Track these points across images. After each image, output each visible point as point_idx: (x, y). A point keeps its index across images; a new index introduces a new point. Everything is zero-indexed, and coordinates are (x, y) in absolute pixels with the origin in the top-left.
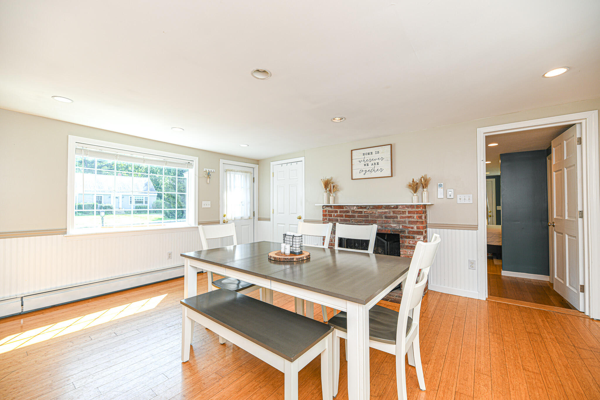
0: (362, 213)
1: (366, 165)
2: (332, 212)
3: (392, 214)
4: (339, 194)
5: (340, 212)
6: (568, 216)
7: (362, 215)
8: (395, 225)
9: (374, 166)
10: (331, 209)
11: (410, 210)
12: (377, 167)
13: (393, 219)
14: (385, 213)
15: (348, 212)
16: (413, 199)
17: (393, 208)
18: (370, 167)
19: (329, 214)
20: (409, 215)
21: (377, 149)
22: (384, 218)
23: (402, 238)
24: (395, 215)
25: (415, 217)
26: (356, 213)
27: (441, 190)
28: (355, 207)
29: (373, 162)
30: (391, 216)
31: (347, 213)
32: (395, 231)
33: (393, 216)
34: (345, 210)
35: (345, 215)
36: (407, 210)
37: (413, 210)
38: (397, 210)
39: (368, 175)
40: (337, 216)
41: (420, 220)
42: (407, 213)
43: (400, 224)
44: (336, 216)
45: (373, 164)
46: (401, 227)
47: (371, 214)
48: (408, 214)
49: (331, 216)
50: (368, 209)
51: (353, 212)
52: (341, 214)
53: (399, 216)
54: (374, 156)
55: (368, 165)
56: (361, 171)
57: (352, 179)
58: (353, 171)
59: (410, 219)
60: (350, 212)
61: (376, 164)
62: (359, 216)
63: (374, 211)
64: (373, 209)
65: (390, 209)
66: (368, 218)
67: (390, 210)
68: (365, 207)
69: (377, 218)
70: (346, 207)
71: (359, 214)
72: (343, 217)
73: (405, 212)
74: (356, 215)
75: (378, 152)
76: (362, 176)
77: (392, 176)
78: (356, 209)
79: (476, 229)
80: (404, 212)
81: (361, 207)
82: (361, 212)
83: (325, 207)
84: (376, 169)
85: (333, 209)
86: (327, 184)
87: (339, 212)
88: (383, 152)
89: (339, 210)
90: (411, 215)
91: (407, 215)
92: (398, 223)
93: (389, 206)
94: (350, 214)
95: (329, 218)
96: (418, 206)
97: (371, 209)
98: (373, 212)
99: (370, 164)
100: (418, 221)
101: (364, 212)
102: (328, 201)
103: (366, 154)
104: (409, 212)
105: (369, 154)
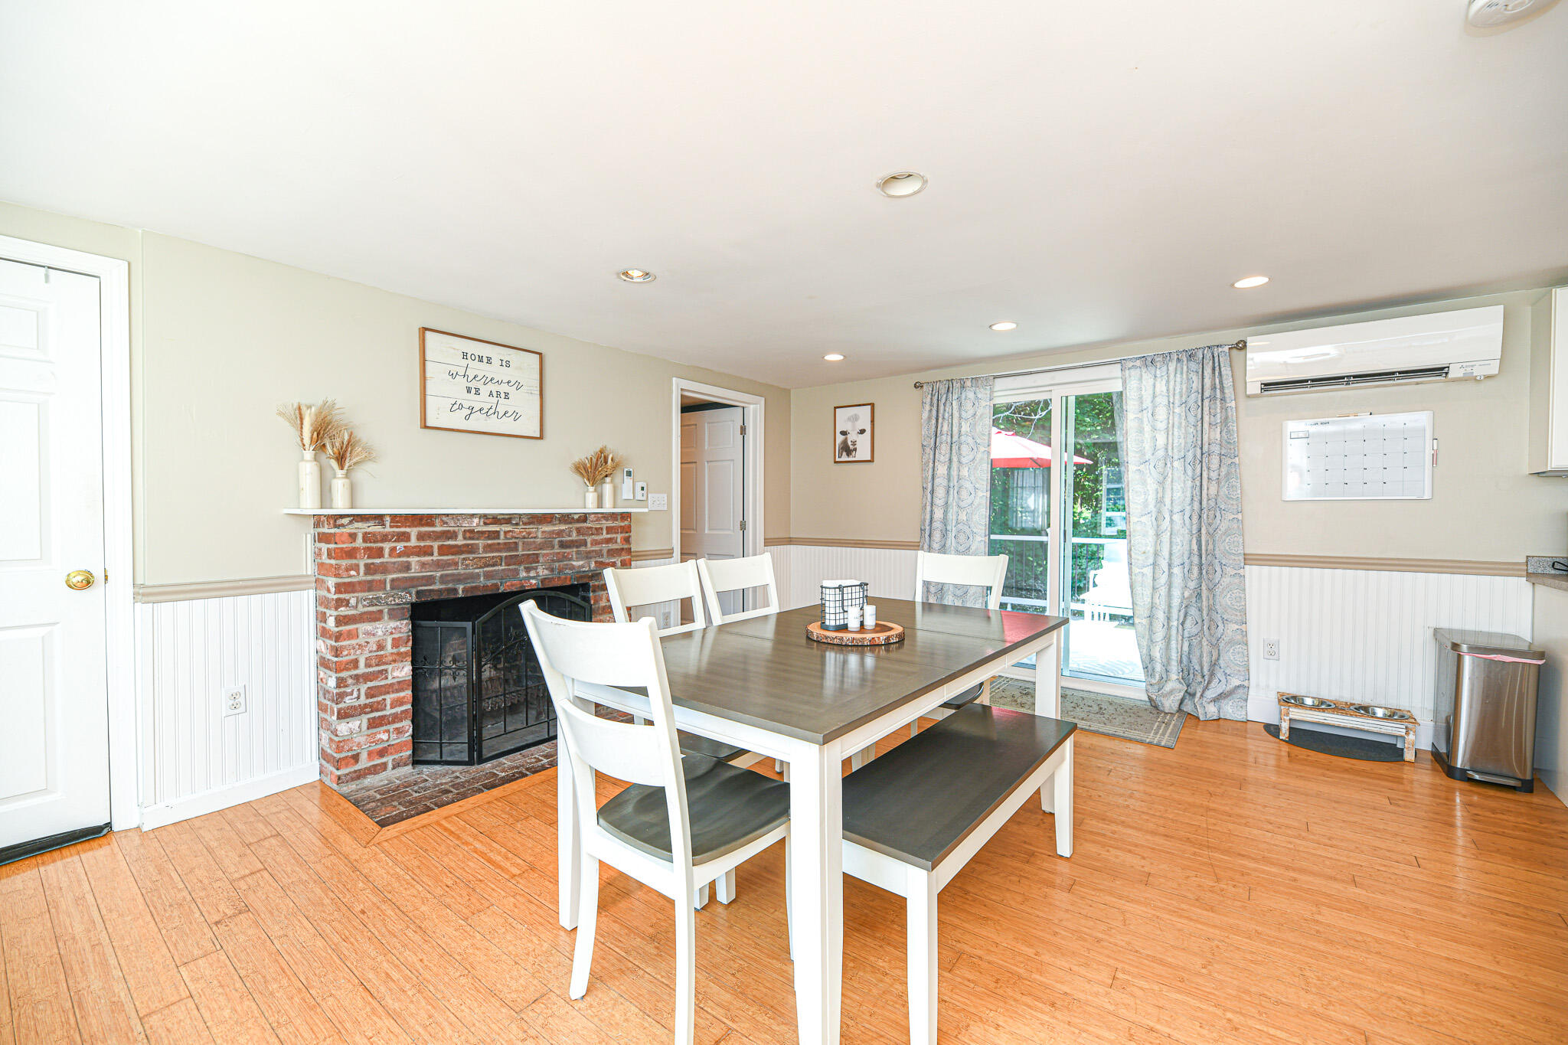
0: (498, 538)
1: (473, 391)
2: (385, 538)
3: (574, 536)
4: (373, 473)
5: (421, 537)
6: (710, 529)
7: (499, 544)
8: (581, 563)
9: (495, 400)
10: (378, 529)
11: (610, 524)
12: (503, 405)
13: (577, 547)
14: (560, 533)
15: (453, 535)
17: (578, 521)
18: (483, 401)
19: (367, 549)
21: (505, 354)
22: (556, 546)
23: (594, 591)
24: (581, 537)
25: (619, 540)
26: (478, 539)
28: (476, 520)
29: (494, 388)
30: (572, 541)
31: (448, 539)
32: (582, 577)
33: (576, 541)
34: (438, 529)
35: (440, 548)
36: (605, 524)
38: (585, 525)
39: (477, 423)
40: (407, 552)
42: (604, 532)
43: (591, 558)
44: (399, 556)
45: (495, 394)
46: (593, 565)
47: (524, 538)
48: (607, 533)
49: (380, 553)
50: (517, 524)
51: (471, 534)
52: (422, 544)
53: (589, 540)
54: (494, 371)
55: (477, 392)
56: (456, 407)
57: (423, 426)
58: (430, 401)
59: (611, 546)
60: (460, 537)
61: (503, 395)
62: (490, 546)
63: (532, 528)
64: (529, 523)
65: (571, 523)
67: (571, 526)
68: (508, 519)
69: (541, 549)
70: (444, 519)
71: (490, 542)
72: (432, 555)
73: (602, 529)
74: (481, 543)
75: (508, 364)
76: (457, 420)
77: (541, 438)
78: (478, 525)
80: (599, 531)
81: (495, 520)
82: (496, 535)
83: (351, 522)
84: (501, 410)
85: (388, 529)
87: (413, 538)
88: (520, 368)
89: (414, 532)
90: (612, 536)
91: (605, 536)
92: (587, 558)
93: (568, 515)
94: (460, 541)
95: (370, 561)
96: (613, 516)
97: (525, 524)
98: (529, 533)
99: (485, 390)
100: (623, 549)
101: (506, 533)
102: (325, 494)
103: (473, 357)
104: (609, 530)
105: (481, 359)
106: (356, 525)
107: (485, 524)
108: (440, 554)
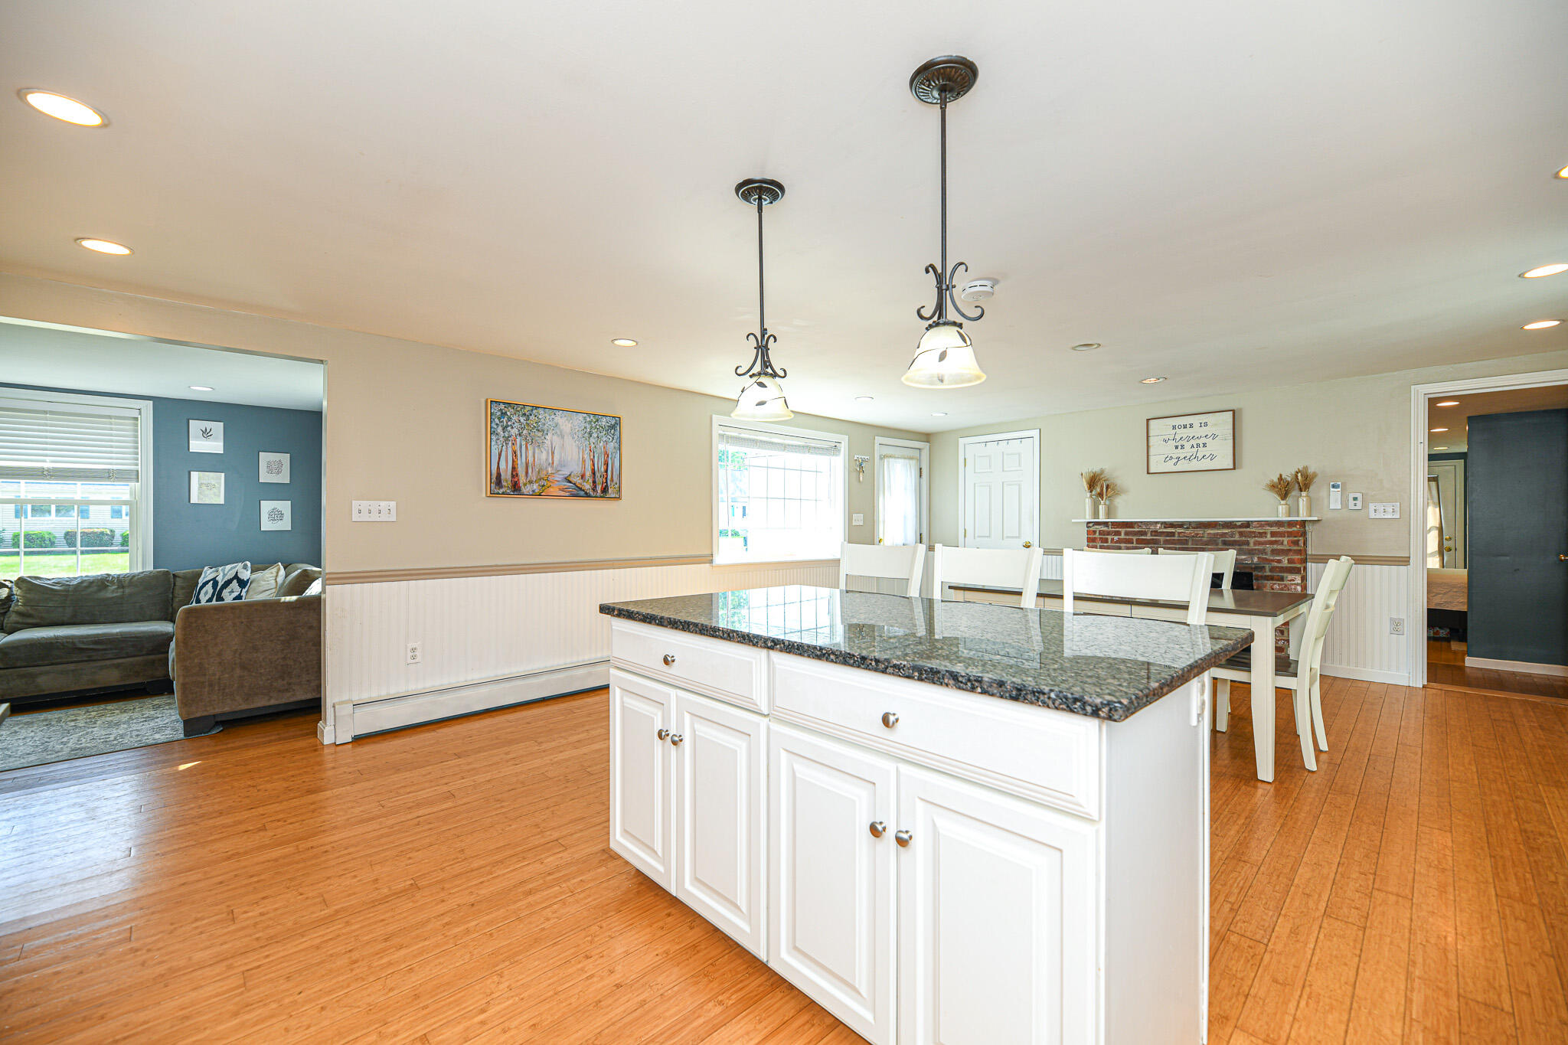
0: (1174, 536)
1: (1180, 447)
2: (1109, 533)
3: (1237, 538)
4: (1119, 501)
5: (1127, 534)
7: (1174, 540)
8: (1243, 557)
9: (1196, 449)
10: (1105, 529)
11: (1275, 529)
12: (1202, 452)
13: (1239, 545)
14: (1224, 535)
15: (1144, 533)
16: (1280, 511)
17: (1240, 527)
18: (1188, 451)
19: (1101, 538)
20: (1274, 539)
21: (1203, 418)
22: (1220, 544)
23: (1257, 579)
24: (1244, 539)
25: (1285, 543)
26: (1160, 536)
27: (1335, 494)
28: (1159, 525)
29: (1194, 442)
30: (1235, 541)
31: (1142, 535)
32: (1245, 568)
33: (1238, 541)
34: (1136, 530)
35: (1137, 540)
36: (1269, 529)
37: (1282, 529)
38: (1248, 529)
39: (1183, 466)
40: (1120, 540)
41: (1295, 548)
42: (1269, 536)
43: (1253, 554)
44: (1116, 542)
45: (1195, 446)
46: (1256, 560)
47: (1193, 536)
48: (1272, 537)
49: (1106, 539)
50: (1187, 528)
51: (1155, 533)
52: (1127, 537)
53: (1252, 541)
54: (1197, 431)
55: (1183, 447)
56: (1168, 459)
57: (1148, 473)
58: (1152, 459)
59: (1275, 547)
60: (1149, 534)
61: (1201, 445)
62: (1167, 540)
63: (1200, 532)
64: (1197, 528)
65: (1233, 528)
66: (1187, 544)
67: (1233, 530)
68: (1181, 525)
70: (1140, 524)
71: (1168, 538)
72: (1133, 543)
73: (1266, 533)
74: (1162, 538)
75: (1206, 424)
76: (1170, 466)
77: (1234, 468)
78: (1160, 528)
79: (1406, 563)
80: (1262, 535)
81: (1172, 525)
82: (1173, 534)
83: (1094, 525)
84: (1200, 455)
85: (1110, 529)
86: (1093, 482)
87: (1123, 534)
88: (1216, 425)
89: (1123, 531)
90: (1277, 539)
91: (1269, 538)
92: (1249, 554)
93: (1231, 522)
94: (1149, 537)
95: (1102, 543)
96: (1291, 524)
97: (1194, 528)
98: (1198, 534)
99: (1188, 445)
100: (1290, 550)
101: (1179, 533)
102: (1096, 513)
103: (1180, 427)
104: (1273, 534)
105: (1185, 427)
106: (1097, 527)
107: (1165, 527)
108: (1137, 543)
